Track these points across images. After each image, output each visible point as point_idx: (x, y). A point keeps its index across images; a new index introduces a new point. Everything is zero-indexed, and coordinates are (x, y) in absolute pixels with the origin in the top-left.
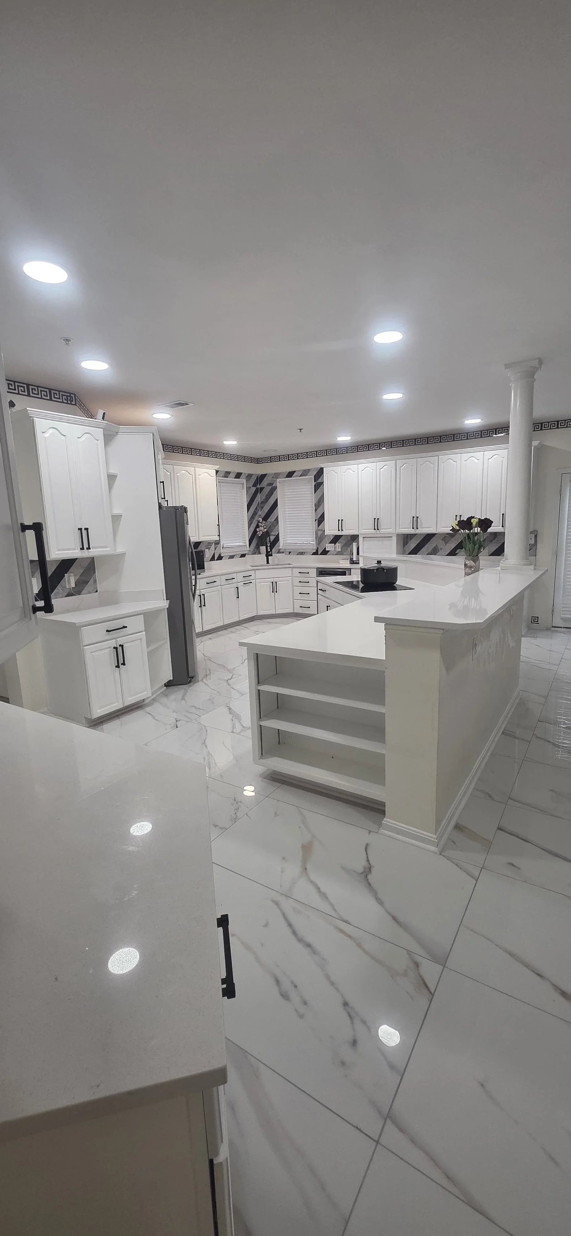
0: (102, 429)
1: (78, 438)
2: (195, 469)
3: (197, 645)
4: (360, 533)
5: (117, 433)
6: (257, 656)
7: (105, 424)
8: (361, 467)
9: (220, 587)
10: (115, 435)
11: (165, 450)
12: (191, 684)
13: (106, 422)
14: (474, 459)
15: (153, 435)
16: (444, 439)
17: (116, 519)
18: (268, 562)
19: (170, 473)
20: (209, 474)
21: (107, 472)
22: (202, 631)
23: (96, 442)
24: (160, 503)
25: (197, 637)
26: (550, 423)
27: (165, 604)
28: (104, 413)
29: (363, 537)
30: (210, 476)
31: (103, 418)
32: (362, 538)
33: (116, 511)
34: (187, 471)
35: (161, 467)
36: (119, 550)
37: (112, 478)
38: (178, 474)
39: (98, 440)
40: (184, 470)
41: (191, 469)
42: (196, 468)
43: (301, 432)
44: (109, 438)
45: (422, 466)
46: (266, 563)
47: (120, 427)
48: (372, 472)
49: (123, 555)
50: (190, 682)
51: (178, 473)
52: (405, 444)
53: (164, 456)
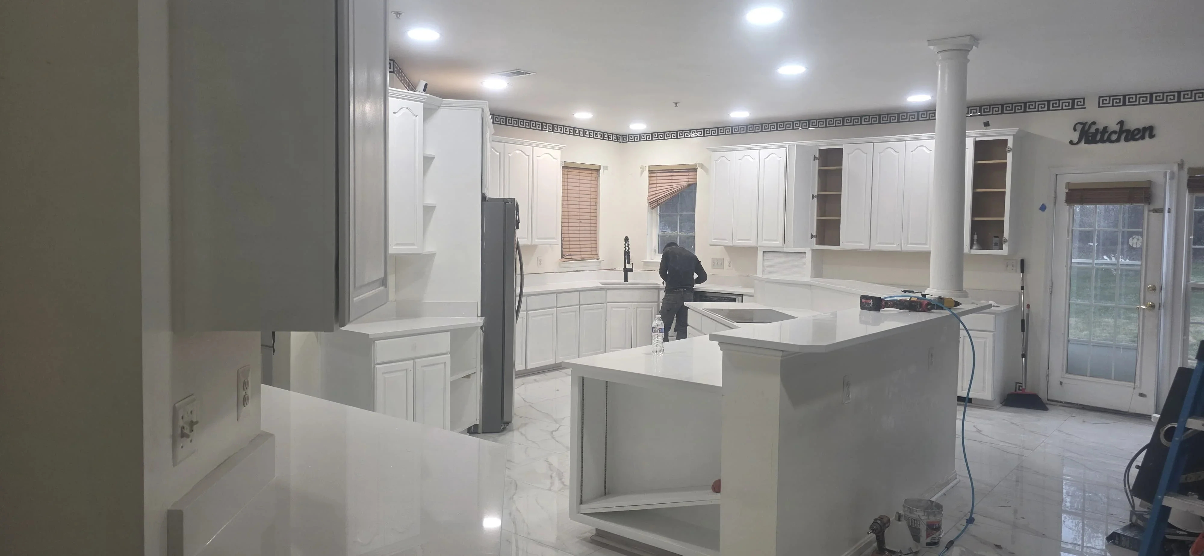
0: (423, 103)
1: (394, 113)
2: (533, 149)
3: (516, 387)
4: (759, 244)
5: (439, 107)
6: (583, 382)
7: (427, 97)
8: (764, 153)
9: (556, 309)
10: (437, 109)
11: (495, 122)
12: (505, 432)
13: (428, 95)
14: (924, 148)
15: (483, 111)
16: (884, 119)
17: (428, 210)
18: (626, 280)
19: (500, 153)
20: (551, 155)
21: (423, 154)
22: (524, 368)
23: (414, 118)
24: (484, 193)
25: (516, 378)
26: (1037, 103)
27: (480, 321)
28: (426, 85)
29: (764, 252)
30: (553, 158)
31: (425, 90)
32: (762, 252)
33: (429, 201)
34: (522, 151)
35: (488, 145)
36: (429, 249)
37: (428, 160)
38: (510, 155)
39: (416, 116)
40: (518, 150)
41: (528, 149)
42: (534, 147)
43: (676, 106)
44: (429, 112)
45: (850, 155)
46: (624, 281)
47: (444, 100)
48: (779, 161)
49: (431, 256)
50: (504, 429)
51: (509, 153)
52: (829, 124)
53: (493, 131)
